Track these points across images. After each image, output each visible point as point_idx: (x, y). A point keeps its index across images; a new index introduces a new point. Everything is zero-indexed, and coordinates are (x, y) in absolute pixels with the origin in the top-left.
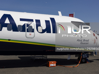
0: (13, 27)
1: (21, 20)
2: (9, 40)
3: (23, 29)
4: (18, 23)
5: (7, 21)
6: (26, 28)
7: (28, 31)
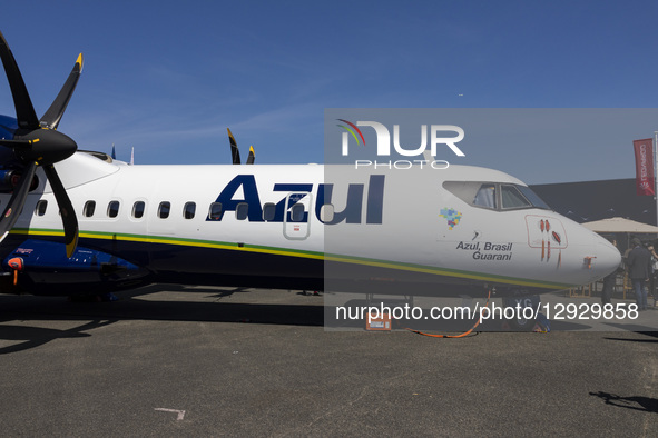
0: (252, 209)
1: (278, 188)
2: (241, 245)
3: (276, 213)
4: (267, 196)
5: (239, 195)
6: (287, 210)
7: (289, 220)
